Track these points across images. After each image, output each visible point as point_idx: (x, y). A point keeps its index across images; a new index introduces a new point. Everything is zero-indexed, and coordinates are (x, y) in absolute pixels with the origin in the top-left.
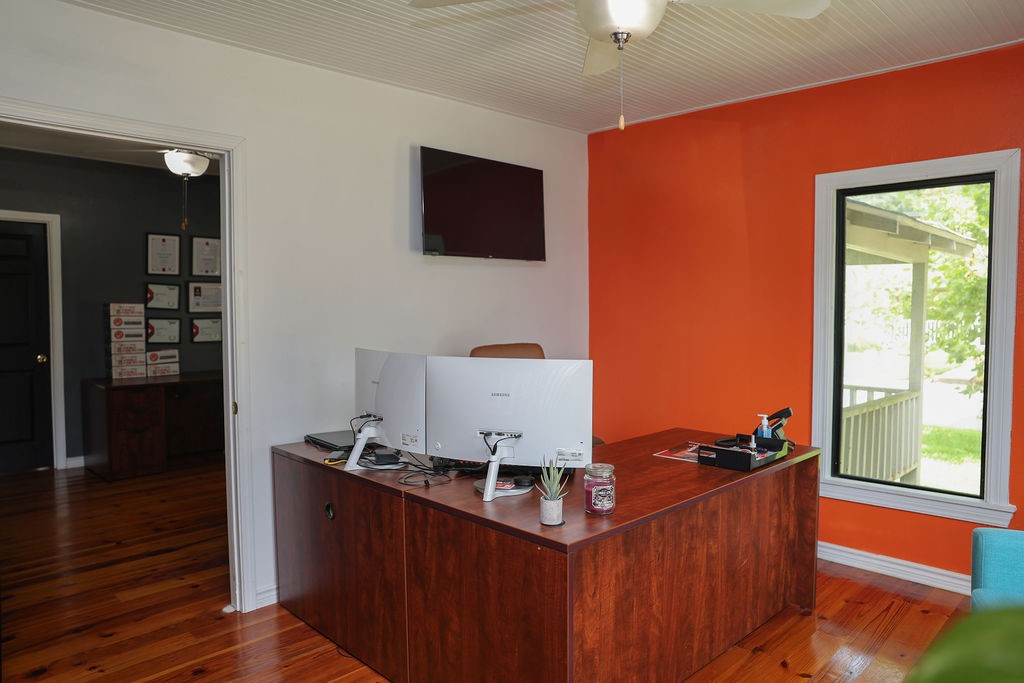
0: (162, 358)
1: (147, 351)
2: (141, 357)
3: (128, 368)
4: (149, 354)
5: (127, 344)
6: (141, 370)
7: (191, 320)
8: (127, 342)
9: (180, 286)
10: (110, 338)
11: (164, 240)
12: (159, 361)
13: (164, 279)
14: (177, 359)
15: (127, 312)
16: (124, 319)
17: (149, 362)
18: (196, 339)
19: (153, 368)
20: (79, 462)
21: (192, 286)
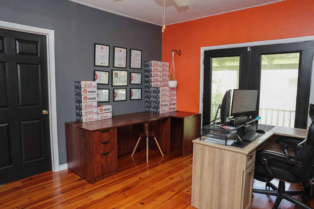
0: (105, 110)
1: (98, 106)
2: (95, 110)
3: (90, 116)
4: (99, 108)
5: (89, 104)
6: (95, 117)
7: (114, 90)
8: (89, 102)
9: (109, 72)
10: (81, 100)
11: (102, 48)
12: (103, 112)
13: (102, 68)
14: (111, 111)
15: (89, 85)
16: (88, 90)
17: (99, 112)
18: (116, 99)
19: (100, 115)
20: (65, 167)
21: (114, 72)
